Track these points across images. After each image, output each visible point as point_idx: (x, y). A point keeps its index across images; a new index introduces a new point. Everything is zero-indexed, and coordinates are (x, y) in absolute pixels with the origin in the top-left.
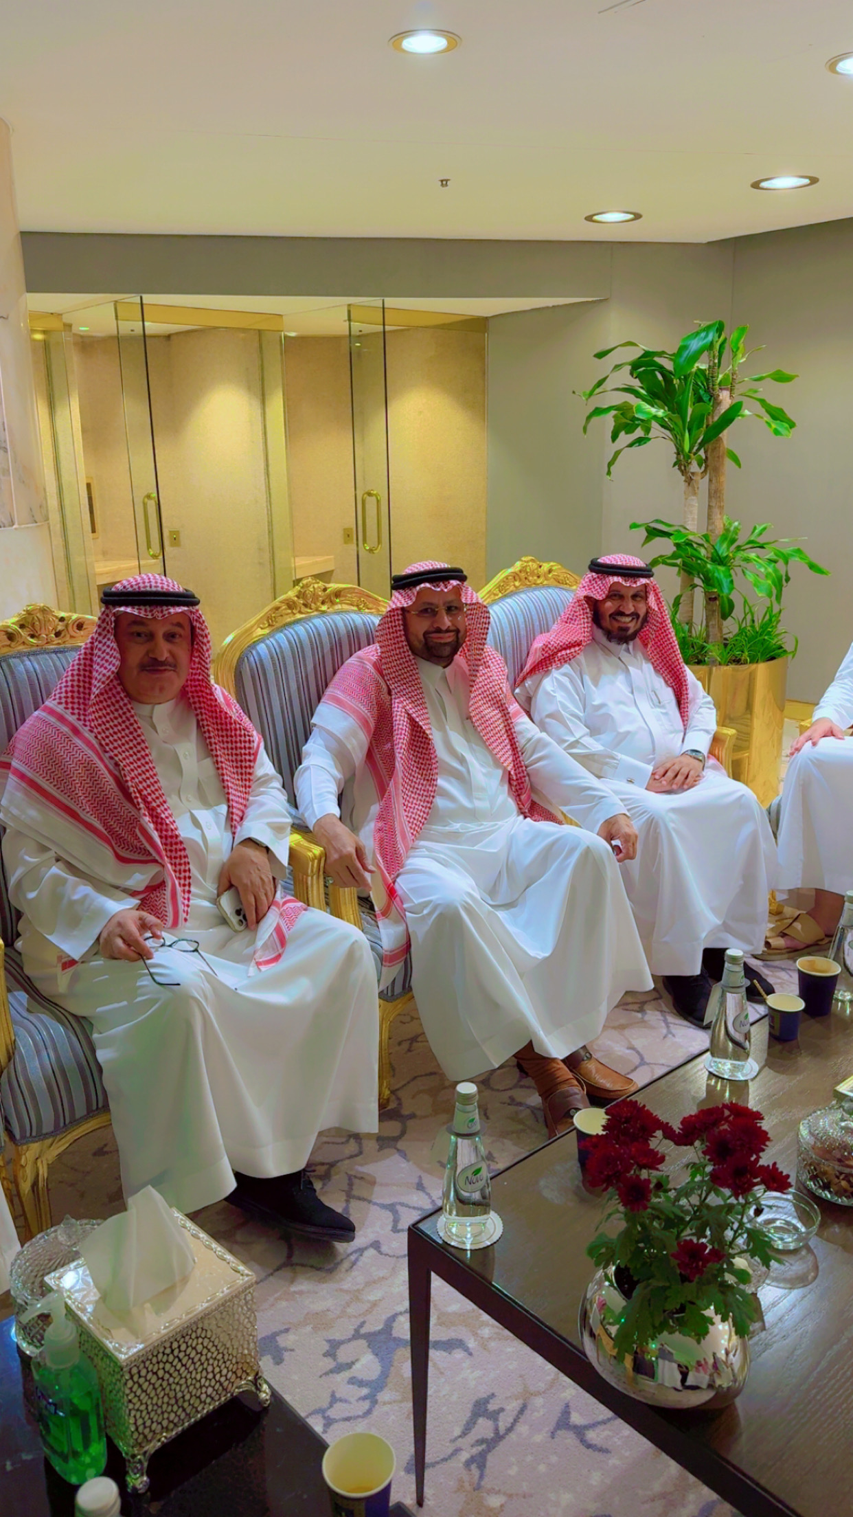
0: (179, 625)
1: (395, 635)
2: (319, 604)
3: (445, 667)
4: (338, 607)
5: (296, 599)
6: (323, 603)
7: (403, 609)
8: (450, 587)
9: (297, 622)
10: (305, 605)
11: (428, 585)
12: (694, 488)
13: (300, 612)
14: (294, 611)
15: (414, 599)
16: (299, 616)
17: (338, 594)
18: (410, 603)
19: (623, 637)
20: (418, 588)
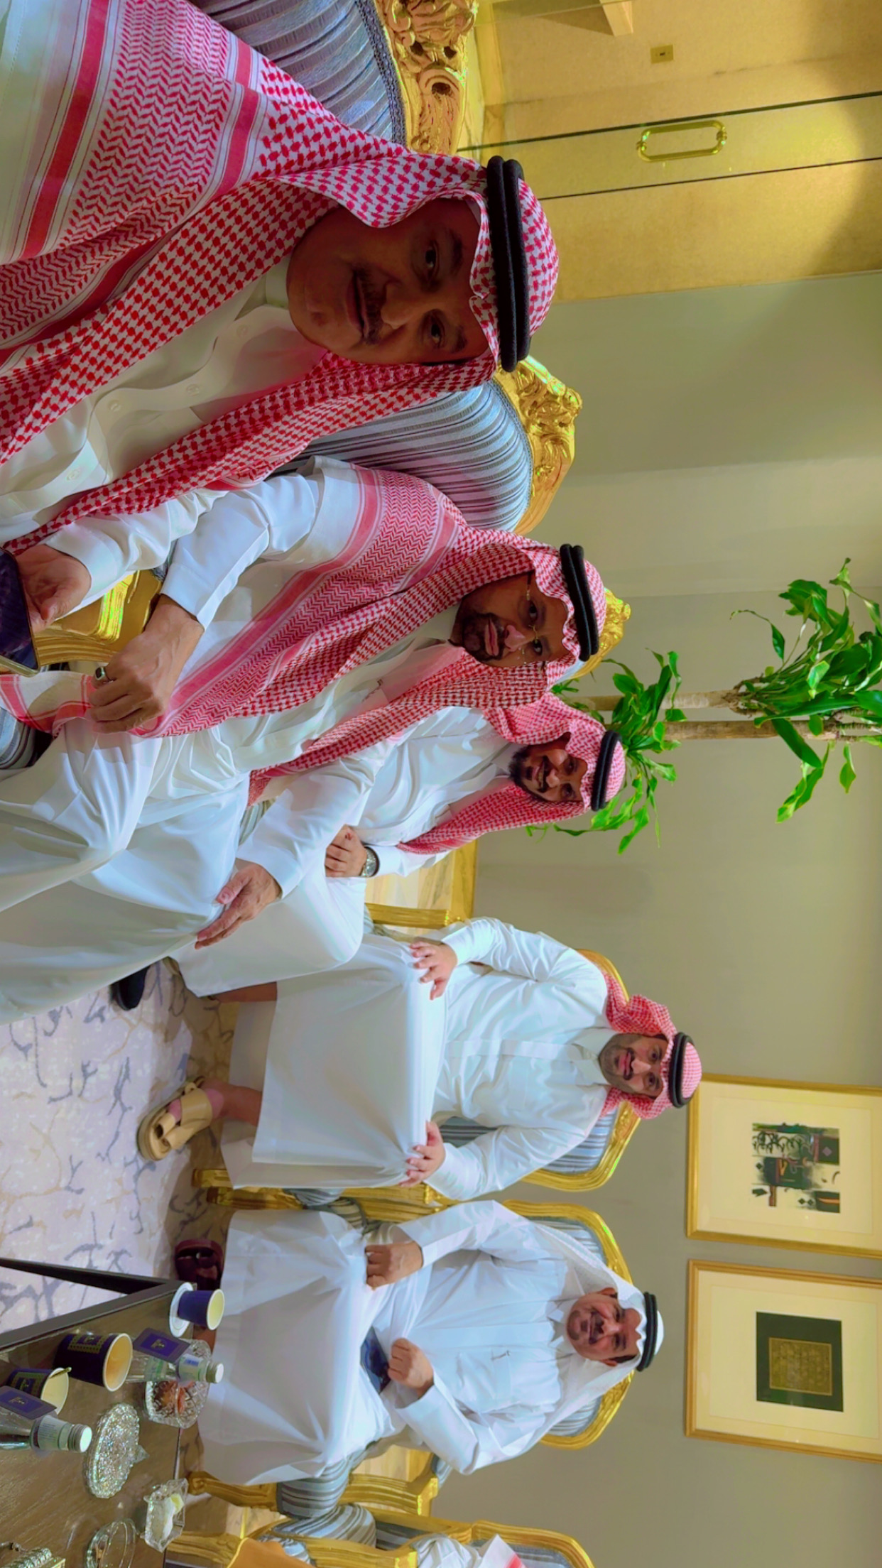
0: (461, 343)
1: (492, 569)
3: (450, 641)
4: (536, 440)
7: (532, 573)
8: (570, 646)
9: (506, 401)
11: (571, 614)
12: (720, 703)
13: (522, 402)
15: (548, 594)
17: (557, 441)
18: (541, 588)
19: (518, 773)
20: (566, 598)
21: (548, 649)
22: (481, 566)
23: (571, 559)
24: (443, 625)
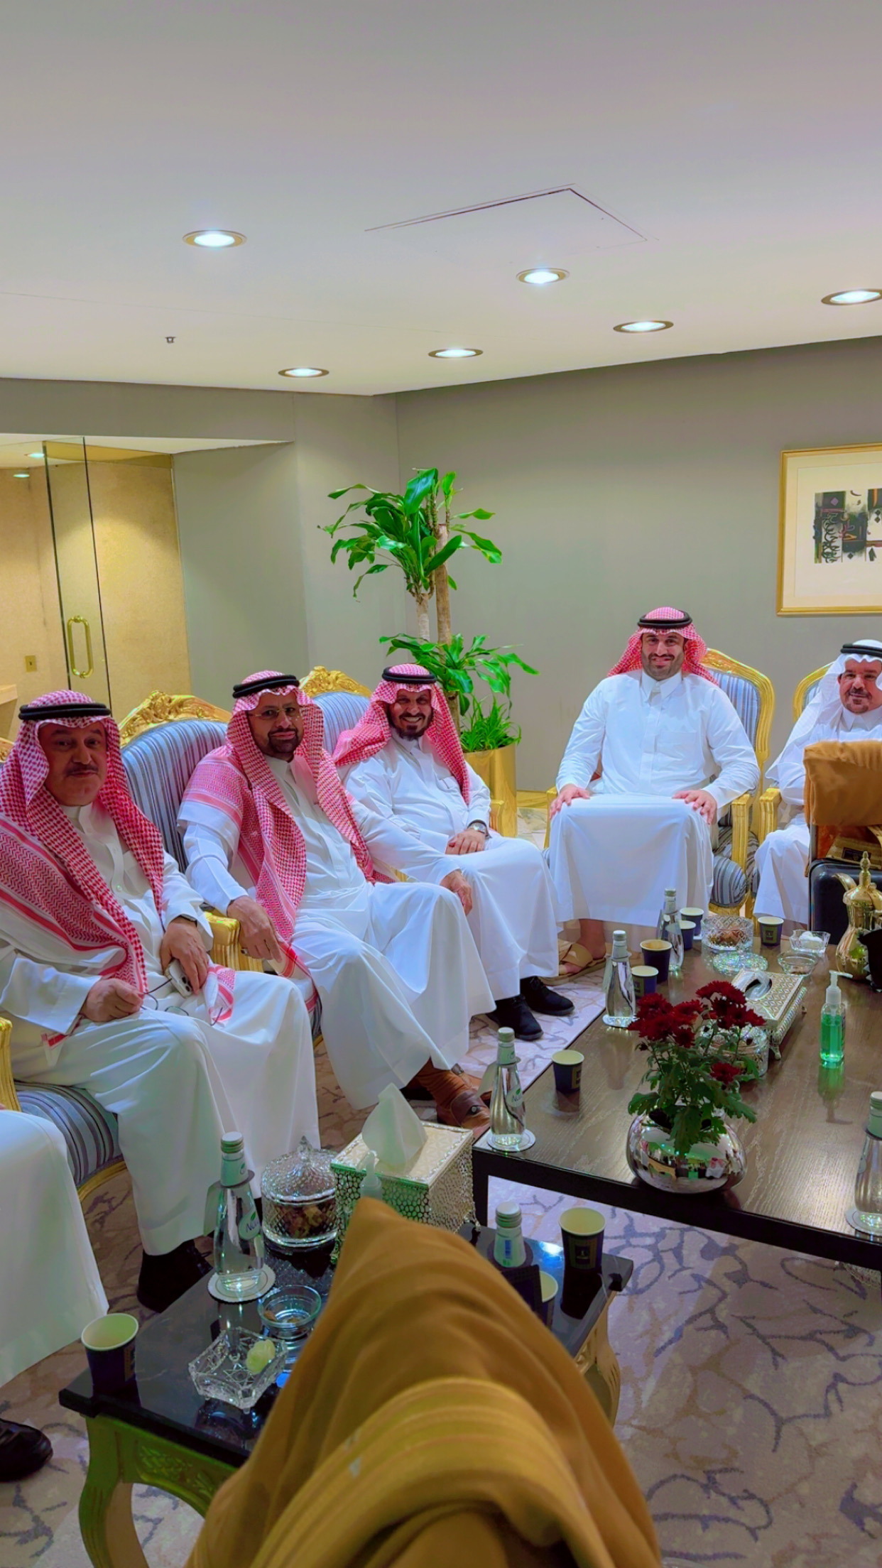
0: (98, 732)
1: (244, 736)
2: (167, 714)
3: (289, 761)
4: (181, 716)
5: (148, 710)
6: (170, 713)
7: (247, 712)
8: (288, 691)
9: (152, 730)
10: (156, 716)
11: (268, 691)
12: (424, 606)
13: (153, 722)
14: (148, 721)
15: (257, 703)
16: (152, 725)
17: (181, 704)
18: (254, 707)
19: (413, 734)
20: (260, 694)
21: (290, 704)
22: (243, 742)
23: (242, 691)
24: (278, 767)
